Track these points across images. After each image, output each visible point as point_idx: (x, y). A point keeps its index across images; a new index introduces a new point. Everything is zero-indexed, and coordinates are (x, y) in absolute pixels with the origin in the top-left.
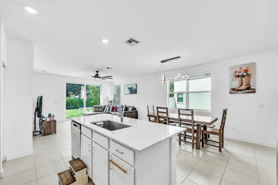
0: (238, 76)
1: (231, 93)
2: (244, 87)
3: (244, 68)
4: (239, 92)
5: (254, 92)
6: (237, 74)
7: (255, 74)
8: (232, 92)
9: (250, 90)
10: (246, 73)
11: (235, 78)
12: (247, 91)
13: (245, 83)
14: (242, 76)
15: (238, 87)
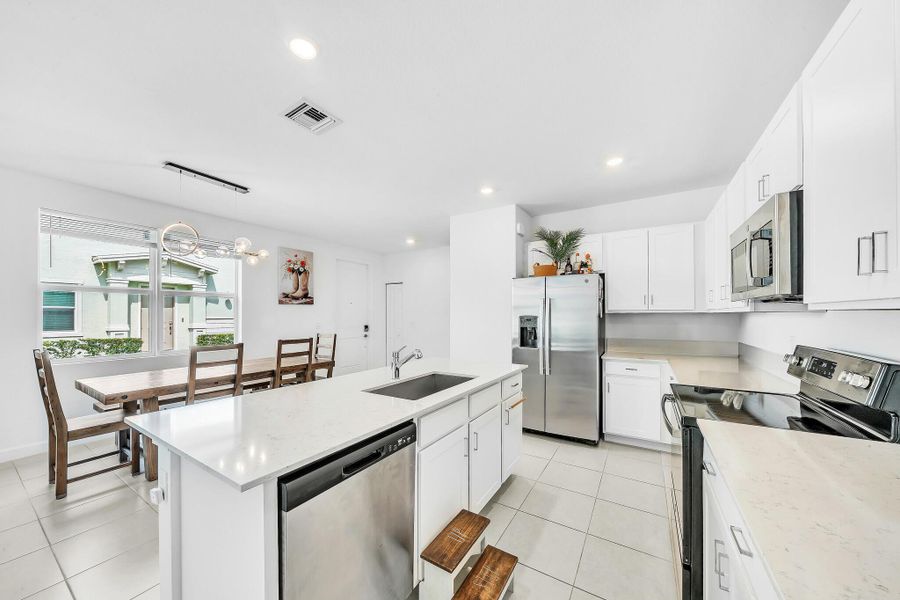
0: (293, 271)
1: (281, 302)
2: (299, 293)
3: (301, 258)
4: (294, 302)
5: (311, 303)
6: (292, 266)
7: (312, 270)
8: (284, 300)
9: (307, 298)
10: (303, 267)
11: (289, 274)
12: (305, 300)
13: (302, 286)
14: (298, 272)
15: (292, 291)
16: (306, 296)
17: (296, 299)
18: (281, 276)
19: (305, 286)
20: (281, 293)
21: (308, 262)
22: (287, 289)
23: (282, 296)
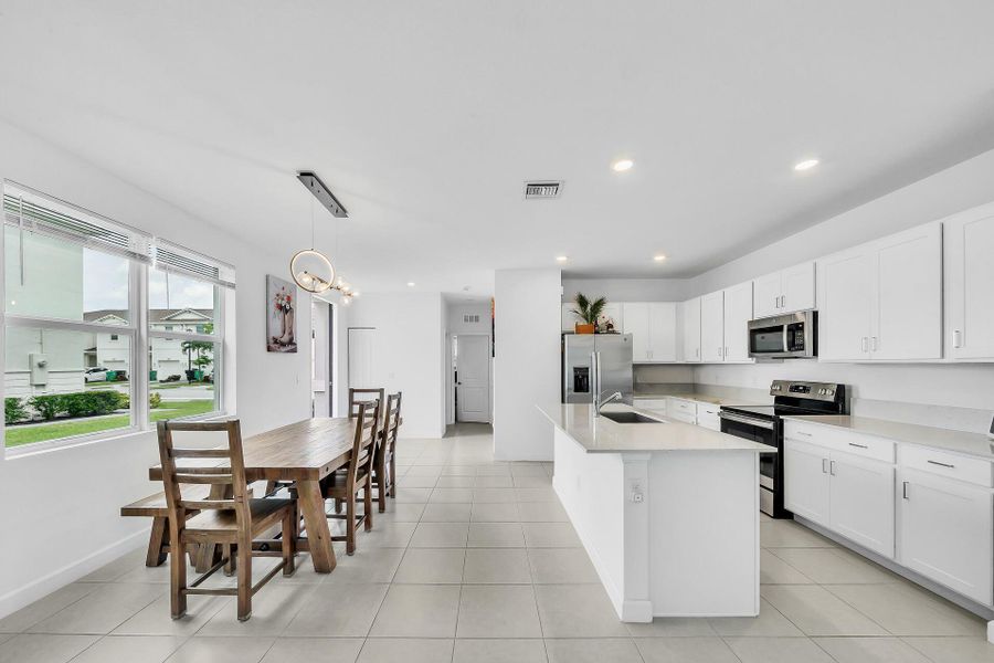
3: (287, 291)
4: (281, 349)
6: (280, 301)
7: (296, 309)
8: (272, 346)
10: (289, 303)
11: (278, 311)
12: (290, 347)
13: (288, 328)
14: (285, 310)
15: (281, 334)
16: (291, 342)
17: (283, 345)
18: (271, 315)
19: (291, 328)
20: (271, 336)
21: (293, 298)
22: (276, 331)
23: (272, 341)
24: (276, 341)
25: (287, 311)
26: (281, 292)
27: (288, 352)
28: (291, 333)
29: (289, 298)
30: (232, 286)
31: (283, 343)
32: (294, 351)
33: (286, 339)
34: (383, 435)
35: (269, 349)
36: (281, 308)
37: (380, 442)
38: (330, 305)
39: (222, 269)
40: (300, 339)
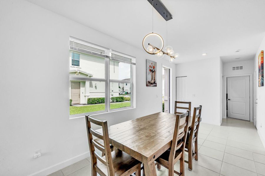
6: (151, 68)
7: (156, 70)
10: (154, 69)
11: (150, 72)
12: (154, 85)
13: (153, 78)
14: (153, 71)
15: (151, 80)
16: (155, 83)
17: (152, 84)
18: (148, 73)
19: (155, 78)
20: (147, 81)
21: (155, 67)
22: (149, 79)
23: (148, 83)
24: (149, 82)
25: (153, 72)
26: (151, 65)
27: (153, 86)
28: (155, 80)
29: (154, 67)
30: (135, 64)
31: (152, 83)
32: (156, 86)
33: (153, 82)
34: (191, 129)
35: (147, 85)
36: (151, 71)
37: (189, 132)
38: (169, 69)
39: (133, 59)
40: (157, 82)
